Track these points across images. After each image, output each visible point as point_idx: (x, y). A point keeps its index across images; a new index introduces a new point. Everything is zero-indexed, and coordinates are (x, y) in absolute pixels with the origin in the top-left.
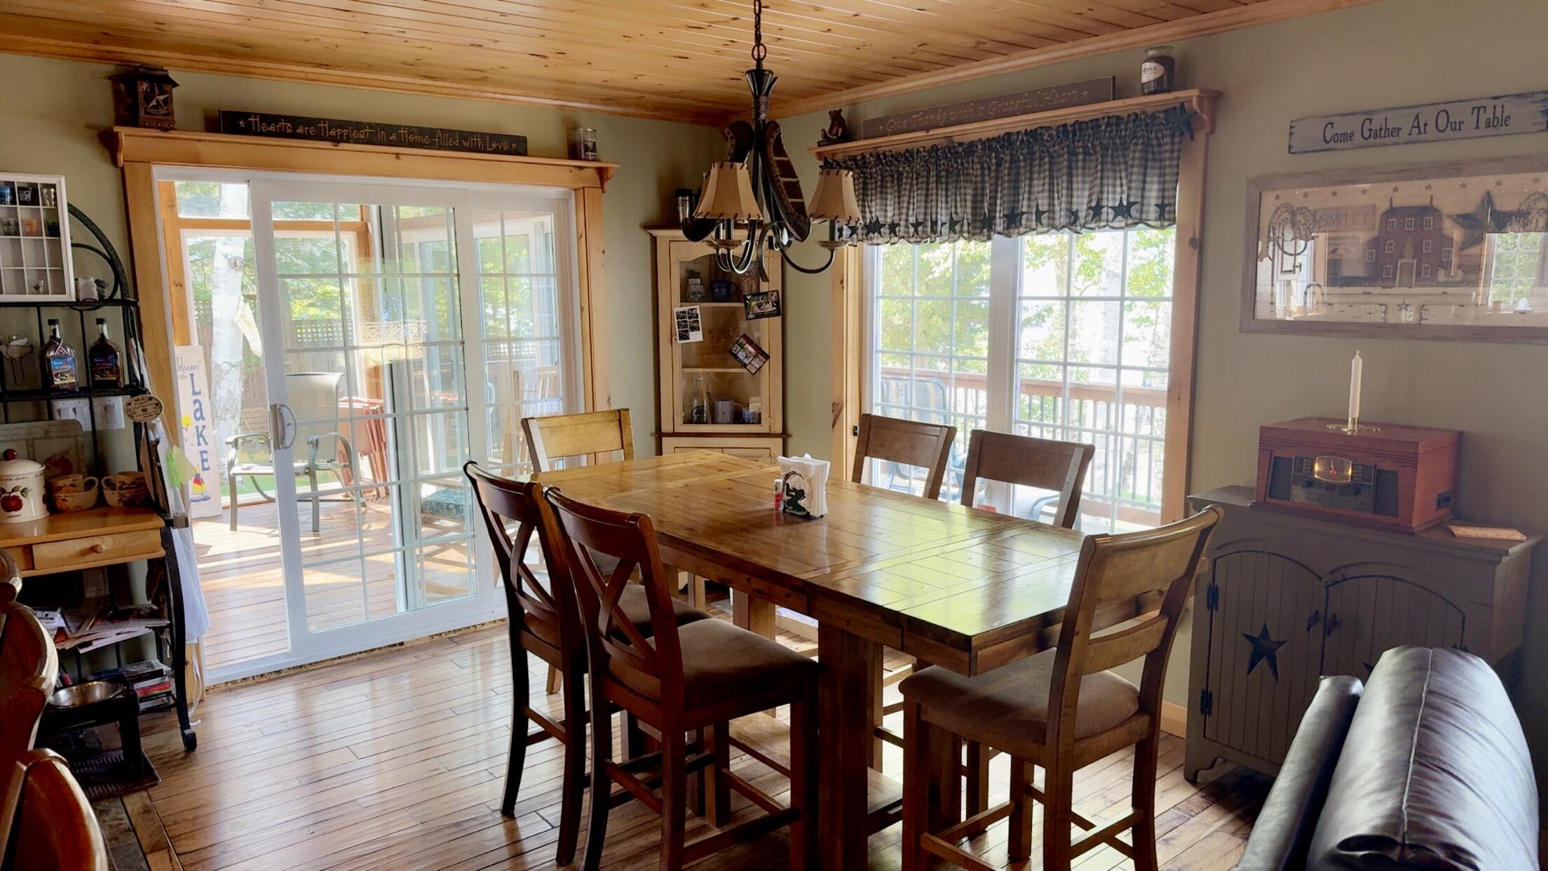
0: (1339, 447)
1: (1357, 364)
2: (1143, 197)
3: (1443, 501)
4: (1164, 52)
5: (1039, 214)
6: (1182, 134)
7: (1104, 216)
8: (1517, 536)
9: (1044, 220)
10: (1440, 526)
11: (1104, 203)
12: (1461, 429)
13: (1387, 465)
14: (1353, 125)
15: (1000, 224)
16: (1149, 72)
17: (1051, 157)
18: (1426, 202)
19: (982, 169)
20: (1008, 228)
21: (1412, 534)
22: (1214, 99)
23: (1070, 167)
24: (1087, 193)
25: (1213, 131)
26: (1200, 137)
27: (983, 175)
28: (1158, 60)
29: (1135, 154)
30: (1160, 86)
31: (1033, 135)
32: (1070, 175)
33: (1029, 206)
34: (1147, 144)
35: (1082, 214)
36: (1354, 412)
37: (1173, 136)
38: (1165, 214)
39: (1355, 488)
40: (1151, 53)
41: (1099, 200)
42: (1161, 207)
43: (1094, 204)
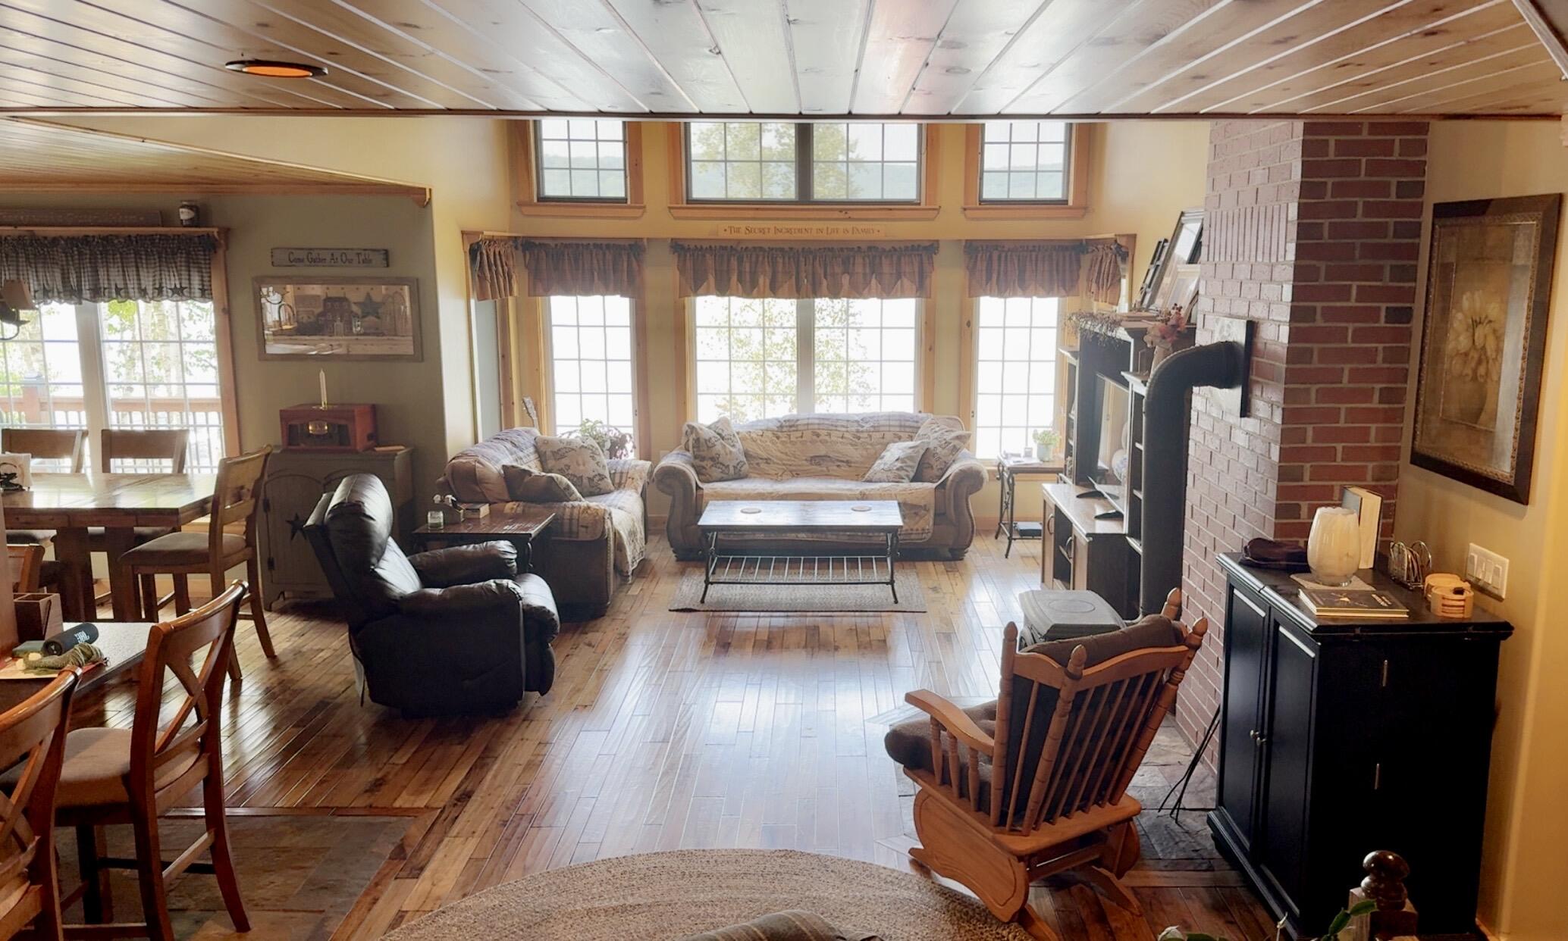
0: (318, 416)
1: (322, 375)
2: (190, 284)
3: (370, 437)
4: (193, 204)
5: (118, 291)
6: (210, 250)
7: (165, 293)
8: (402, 447)
9: (122, 293)
10: (371, 448)
11: (164, 285)
12: (374, 402)
13: (343, 422)
14: (302, 255)
15: (87, 294)
16: (185, 214)
17: (121, 254)
18: (342, 296)
19: (66, 257)
20: (94, 297)
21: (357, 452)
22: (226, 232)
23: (136, 262)
24: (151, 279)
25: (227, 248)
26: (221, 252)
27: (67, 260)
28: (190, 207)
29: (181, 259)
30: (193, 223)
31: (107, 239)
32: (137, 267)
33: (109, 284)
34: (188, 253)
35: (150, 291)
36: (324, 400)
37: (204, 251)
38: (205, 293)
39: (329, 435)
40: (185, 203)
41: (160, 284)
42: (203, 290)
43: (157, 286)
